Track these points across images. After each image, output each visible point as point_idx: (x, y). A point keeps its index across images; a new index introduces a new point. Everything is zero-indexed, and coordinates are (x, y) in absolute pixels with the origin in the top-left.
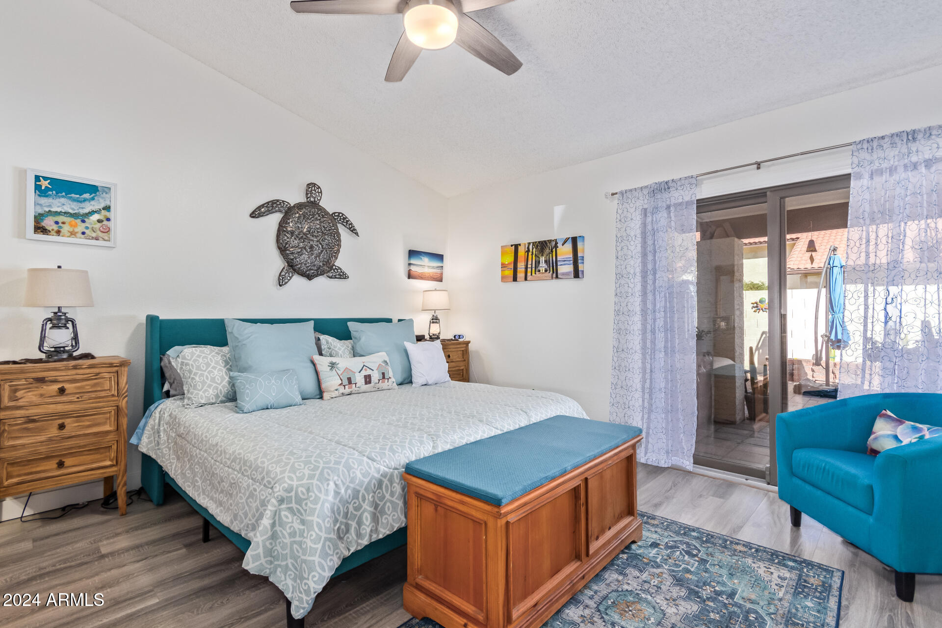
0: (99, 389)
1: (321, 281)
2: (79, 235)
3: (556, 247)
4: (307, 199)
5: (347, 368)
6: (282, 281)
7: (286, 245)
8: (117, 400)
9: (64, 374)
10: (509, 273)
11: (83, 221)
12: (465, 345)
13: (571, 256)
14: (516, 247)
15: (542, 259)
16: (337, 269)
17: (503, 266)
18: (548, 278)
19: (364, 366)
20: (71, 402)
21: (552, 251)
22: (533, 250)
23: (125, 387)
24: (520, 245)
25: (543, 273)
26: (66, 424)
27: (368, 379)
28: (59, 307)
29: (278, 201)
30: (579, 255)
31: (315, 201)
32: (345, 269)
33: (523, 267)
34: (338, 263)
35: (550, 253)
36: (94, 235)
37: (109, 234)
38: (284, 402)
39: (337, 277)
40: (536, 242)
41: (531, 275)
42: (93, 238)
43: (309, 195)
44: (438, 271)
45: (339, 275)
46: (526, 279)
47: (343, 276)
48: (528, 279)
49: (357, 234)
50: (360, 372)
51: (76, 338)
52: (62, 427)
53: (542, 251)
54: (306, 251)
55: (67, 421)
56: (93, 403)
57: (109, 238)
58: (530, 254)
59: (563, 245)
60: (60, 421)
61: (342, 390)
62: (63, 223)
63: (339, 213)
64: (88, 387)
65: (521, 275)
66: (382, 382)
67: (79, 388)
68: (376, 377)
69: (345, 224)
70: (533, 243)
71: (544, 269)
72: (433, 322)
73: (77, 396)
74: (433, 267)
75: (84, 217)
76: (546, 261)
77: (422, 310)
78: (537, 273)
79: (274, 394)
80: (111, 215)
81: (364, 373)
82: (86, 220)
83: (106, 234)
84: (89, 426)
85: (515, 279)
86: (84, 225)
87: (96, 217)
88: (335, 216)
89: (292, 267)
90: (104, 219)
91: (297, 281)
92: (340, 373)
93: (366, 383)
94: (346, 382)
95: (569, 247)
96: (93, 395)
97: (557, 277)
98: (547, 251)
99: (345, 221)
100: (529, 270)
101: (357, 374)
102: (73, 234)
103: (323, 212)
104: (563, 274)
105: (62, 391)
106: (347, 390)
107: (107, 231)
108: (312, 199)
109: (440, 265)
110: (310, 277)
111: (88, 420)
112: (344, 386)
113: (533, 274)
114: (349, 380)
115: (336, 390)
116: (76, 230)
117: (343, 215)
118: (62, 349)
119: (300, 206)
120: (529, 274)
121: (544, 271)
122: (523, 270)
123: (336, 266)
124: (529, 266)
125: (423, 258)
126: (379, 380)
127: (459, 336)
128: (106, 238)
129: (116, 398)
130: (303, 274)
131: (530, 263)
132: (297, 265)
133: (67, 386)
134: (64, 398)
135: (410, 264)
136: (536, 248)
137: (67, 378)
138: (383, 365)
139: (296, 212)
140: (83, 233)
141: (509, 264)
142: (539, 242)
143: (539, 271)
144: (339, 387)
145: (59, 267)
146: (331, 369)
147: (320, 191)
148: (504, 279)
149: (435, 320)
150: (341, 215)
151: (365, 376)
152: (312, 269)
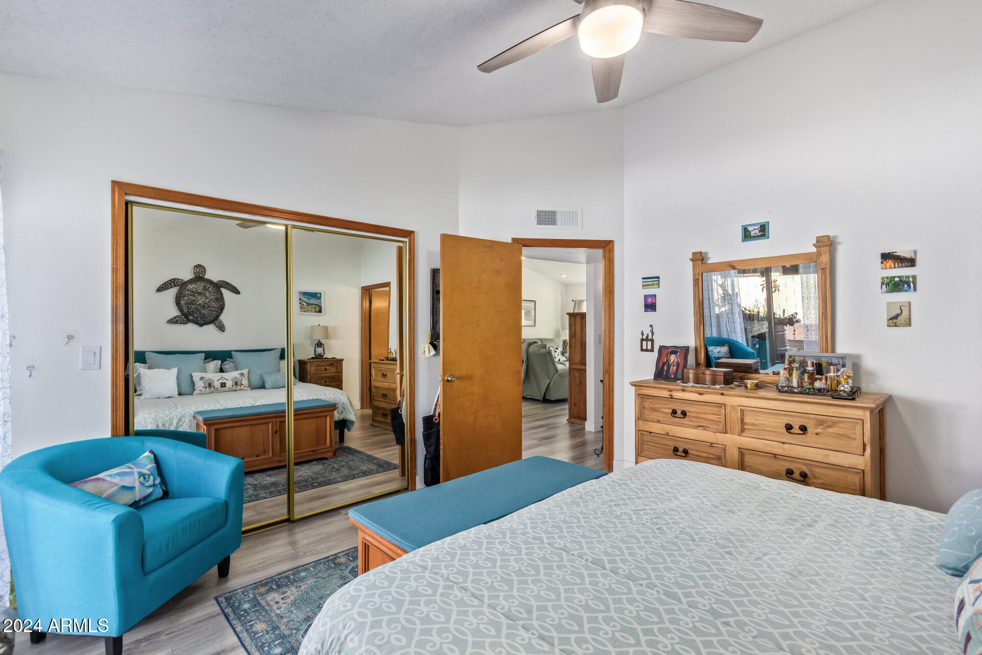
19: (222, 377)
151: (222, 383)
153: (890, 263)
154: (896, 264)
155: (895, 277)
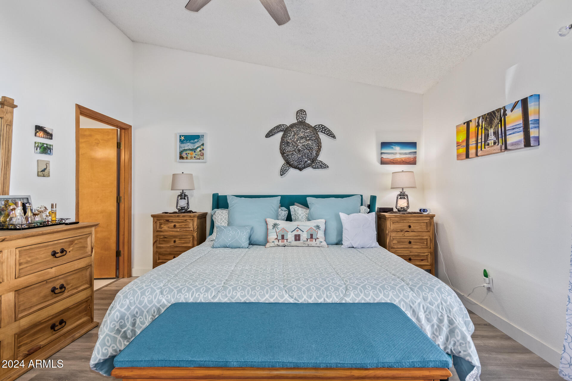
0: (187, 227)
1: (309, 171)
2: (193, 158)
3: (505, 114)
4: (297, 120)
5: (283, 228)
6: (283, 172)
7: (284, 151)
8: (193, 233)
9: (175, 219)
10: (463, 150)
11: (195, 152)
12: (429, 218)
13: (521, 122)
14: (468, 123)
15: (491, 131)
16: (319, 162)
17: (458, 144)
18: (497, 151)
19: (297, 228)
20: (177, 231)
21: (501, 121)
22: (482, 123)
23: (196, 227)
24: (471, 121)
25: (492, 146)
26: (176, 241)
27: (297, 238)
28: (183, 190)
29: (280, 125)
30: (531, 118)
31: (302, 121)
32: (324, 161)
33: (474, 142)
34: (320, 158)
35: (498, 123)
36: (198, 157)
37: (204, 156)
38: (235, 245)
39: (319, 167)
40: (485, 115)
41: (481, 149)
42: (198, 159)
43: (298, 117)
44: (412, 156)
45: (321, 166)
46: (477, 155)
47: (323, 166)
48: (479, 154)
49: (334, 137)
50: (292, 232)
51: (188, 204)
52: (175, 242)
53: (490, 124)
54: (296, 153)
55: (177, 240)
56: (184, 233)
57: (203, 158)
58: (480, 128)
59: (512, 111)
60: (174, 239)
61: (276, 242)
62: (188, 154)
63: (319, 125)
64: (183, 226)
65: (472, 151)
66: (310, 241)
67: (180, 225)
68: (304, 236)
69: (323, 132)
70: (482, 116)
71: (492, 141)
72: (401, 198)
73: (179, 229)
74: (406, 154)
75: (194, 150)
76: (494, 133)
77: (391, 188)
78: (486, 147)
79: (229, 240)
80: (204, 147)
81: (295, 233)
82: (196, 151)
83: (202, 156)
84: (184, 243)
85: (467, 156)
86: (195, 153)
87: (199, 149)
88: (316, 127)
89: (289, 164)
90: (202, 150)
91: (292, 172)
92: (278, 231)
93: (296, 240)
94: (280, 238)
95: (519, 111)
96: (185, 229)
97: (506, 148)
98: (496, 121)
99: (324, 129)
100: (479, 145)
101: (289, 233)
102: (191, 158)
103: (309, 126)
104: (512, 144)
105: (175, 226)
106: (280, 243)
107: (203, 155)
108: (300, 120)
109: (414, 150)
110: (301, 169)
111: (184, 240)
112: (279, 240)
113: (483, 149)
114: (283, 237)
115: (273, 242)
116: (192, 156)
117: (322, 125)
118: (183, 208)
119: (292, 126)
120: (479, 149)
121: (492, 144)
122: (474, 145)
123: (318, 160)
124: (479, 141)
125: (394, 147)
126: (307, 239)
127: (424, 210)
128: (202, 158)
129: (192, 232)
130: (296, 167)
131: (480, 137)
132: (291, 162)
133: (177, 225)
134: (175, 230)
135: (382, 153)
136: (485, 121)
137: (176, 221)
138: (314, 228)
139: (290, 130)
140: (195, 157)
141: (463, 141)
142: (488, 114)
143: (488, 145)
144: (275, 240)
145: (183, 173)
146: (273, 228)
147: (305, 113)
148: (459, 156)
149: (402, 195)
150: (320, 126)
151: (296, 236)
152: (301, 164)
153: (41, 134)
154: (45, 135)
155: (44, 144)
